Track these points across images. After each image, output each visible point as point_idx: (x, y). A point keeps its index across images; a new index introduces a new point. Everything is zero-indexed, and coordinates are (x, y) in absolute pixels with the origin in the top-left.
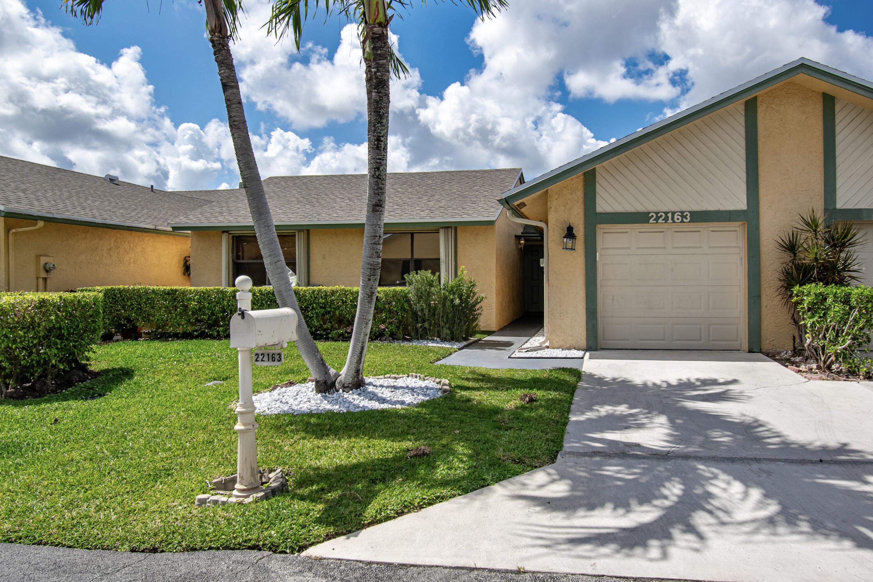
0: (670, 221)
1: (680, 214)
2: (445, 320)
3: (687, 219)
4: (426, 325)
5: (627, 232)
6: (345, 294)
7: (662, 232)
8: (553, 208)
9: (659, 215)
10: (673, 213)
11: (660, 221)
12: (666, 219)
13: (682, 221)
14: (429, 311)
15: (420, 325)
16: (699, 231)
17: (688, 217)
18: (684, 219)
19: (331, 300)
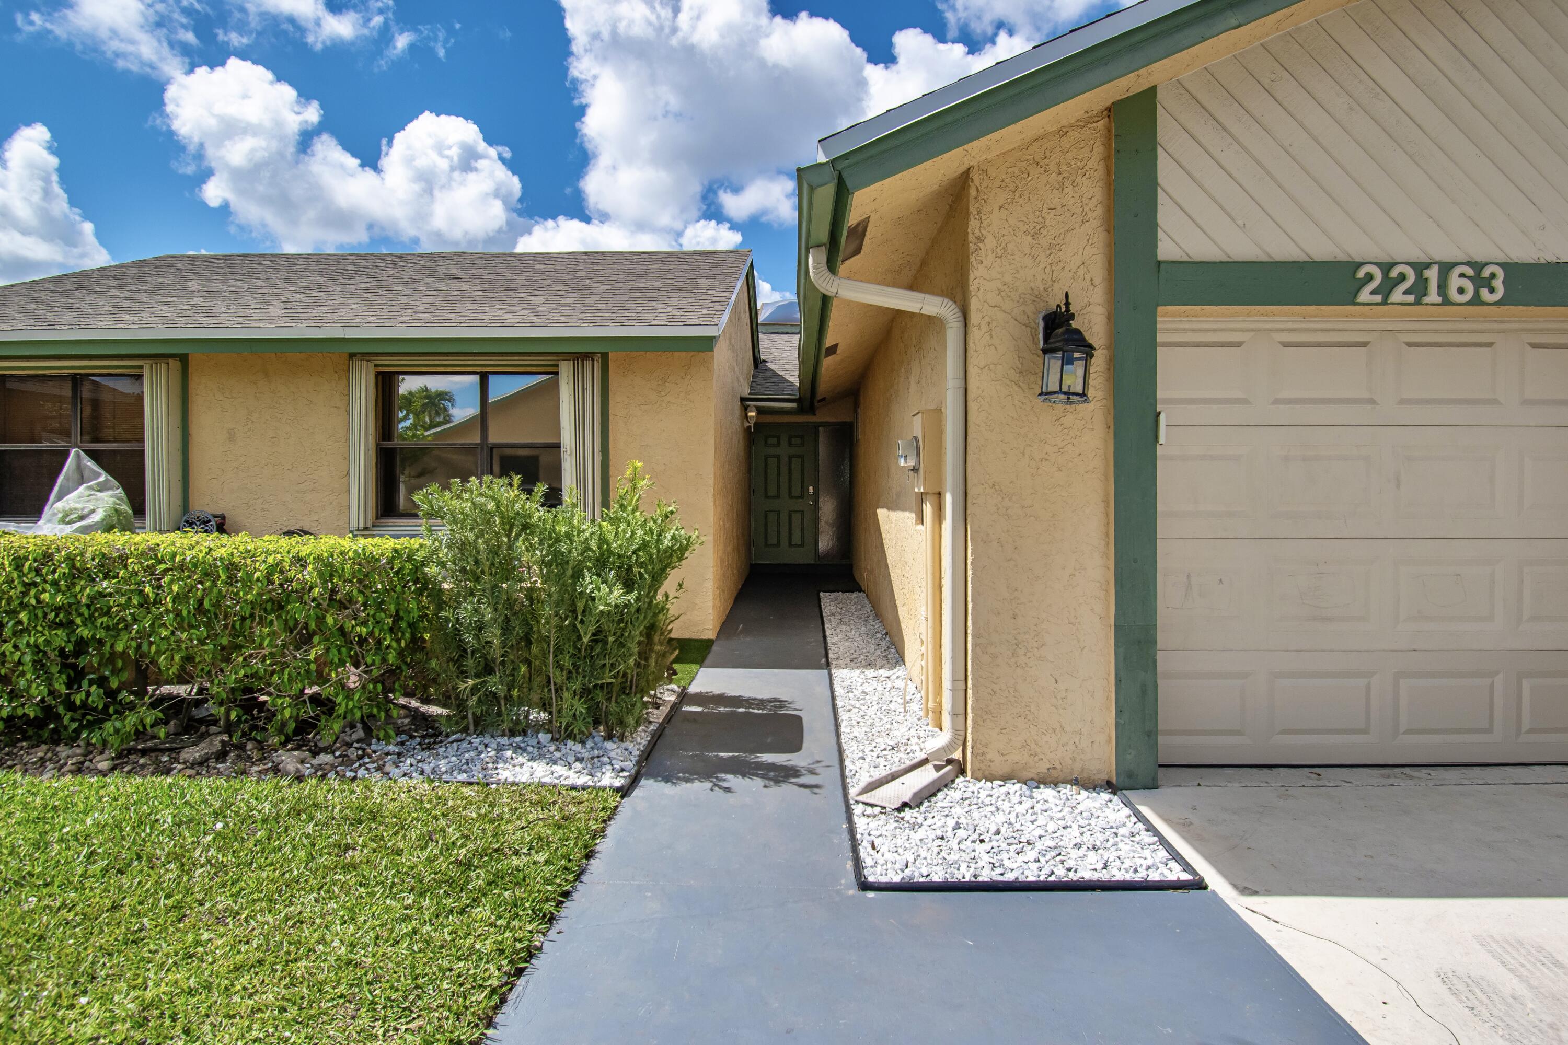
0: (1433, 296)
1: (1470, 272)
2: (567, 662)
3: (1492, 290)
4: (495, 684)
5: (1239, 344)
6: (150, 570)
7: (1365, 344)
8: (990, 242)
9: (1394, 274)
10: (1446, 269)
11: (1397, 295)
12: (1420, 289)
13: (1476, 300)
14: (506, 629)
15: (471, 682)
16: (1489, 345)
17: (1498, 284)
18: (1485, 294)
19: (92, 598)
